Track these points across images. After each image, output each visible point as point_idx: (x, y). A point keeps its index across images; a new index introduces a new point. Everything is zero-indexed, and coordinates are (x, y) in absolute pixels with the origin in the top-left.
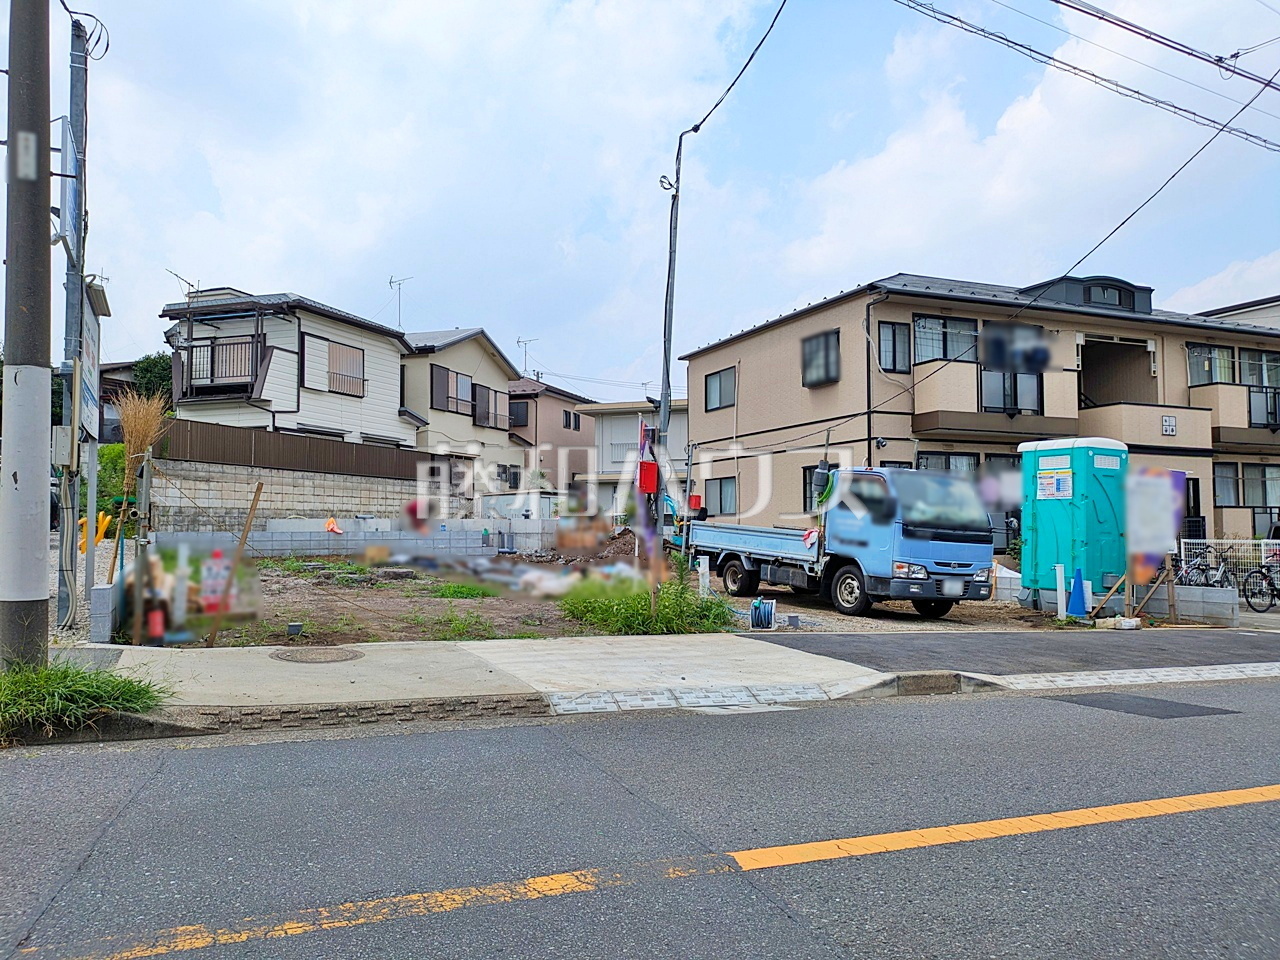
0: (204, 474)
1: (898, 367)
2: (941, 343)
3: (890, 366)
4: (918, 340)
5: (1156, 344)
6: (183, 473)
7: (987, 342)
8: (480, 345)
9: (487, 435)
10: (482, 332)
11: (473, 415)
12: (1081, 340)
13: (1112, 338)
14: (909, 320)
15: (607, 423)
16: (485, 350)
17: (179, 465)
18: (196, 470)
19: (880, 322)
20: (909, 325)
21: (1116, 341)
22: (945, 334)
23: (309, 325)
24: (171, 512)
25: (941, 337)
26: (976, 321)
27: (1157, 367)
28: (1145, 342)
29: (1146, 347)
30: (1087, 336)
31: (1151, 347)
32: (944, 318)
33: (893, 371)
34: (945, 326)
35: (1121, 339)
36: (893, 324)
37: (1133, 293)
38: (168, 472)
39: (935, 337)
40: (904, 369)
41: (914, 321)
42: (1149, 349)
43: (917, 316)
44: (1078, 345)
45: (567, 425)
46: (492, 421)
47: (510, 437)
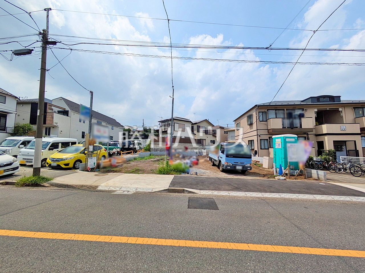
1: (264, 120)
2: (275, 115)
3: (262, 120)
4: (269, 115)
5: (342, 109)
7: (287, 114)
8: (206, 121)
9: (208, 136)
10: (206, 120)
11: (205, 133)
12: (316, 110)
13: (327, 109)
14: (266, 111)
15: (230, 132)
16: (207, 122)
19: (259, 112)
20: (266, 112)
21: (328, 109)
22: (276, 113)
23: (175, 121)
24: (153, 149)
25: (275, 113)
26: (284, 109)
27: (343, 114)
28: (338, 109)
29: (339, 110)
30: (318, 109)
31: (340, 109)
32: (276, 110)
33: (263, 121)
34: (276, 111)
35: (329, 109)
36: (262, 112)
37: (334, 98)
39: (274, 113)
40: (265, 120)
41: (268, 111)
42: (340, 110)
43: (268, 110)
44: (315, 112)
45: (225, 133)
46: (209, 134)
47: (213, 136)
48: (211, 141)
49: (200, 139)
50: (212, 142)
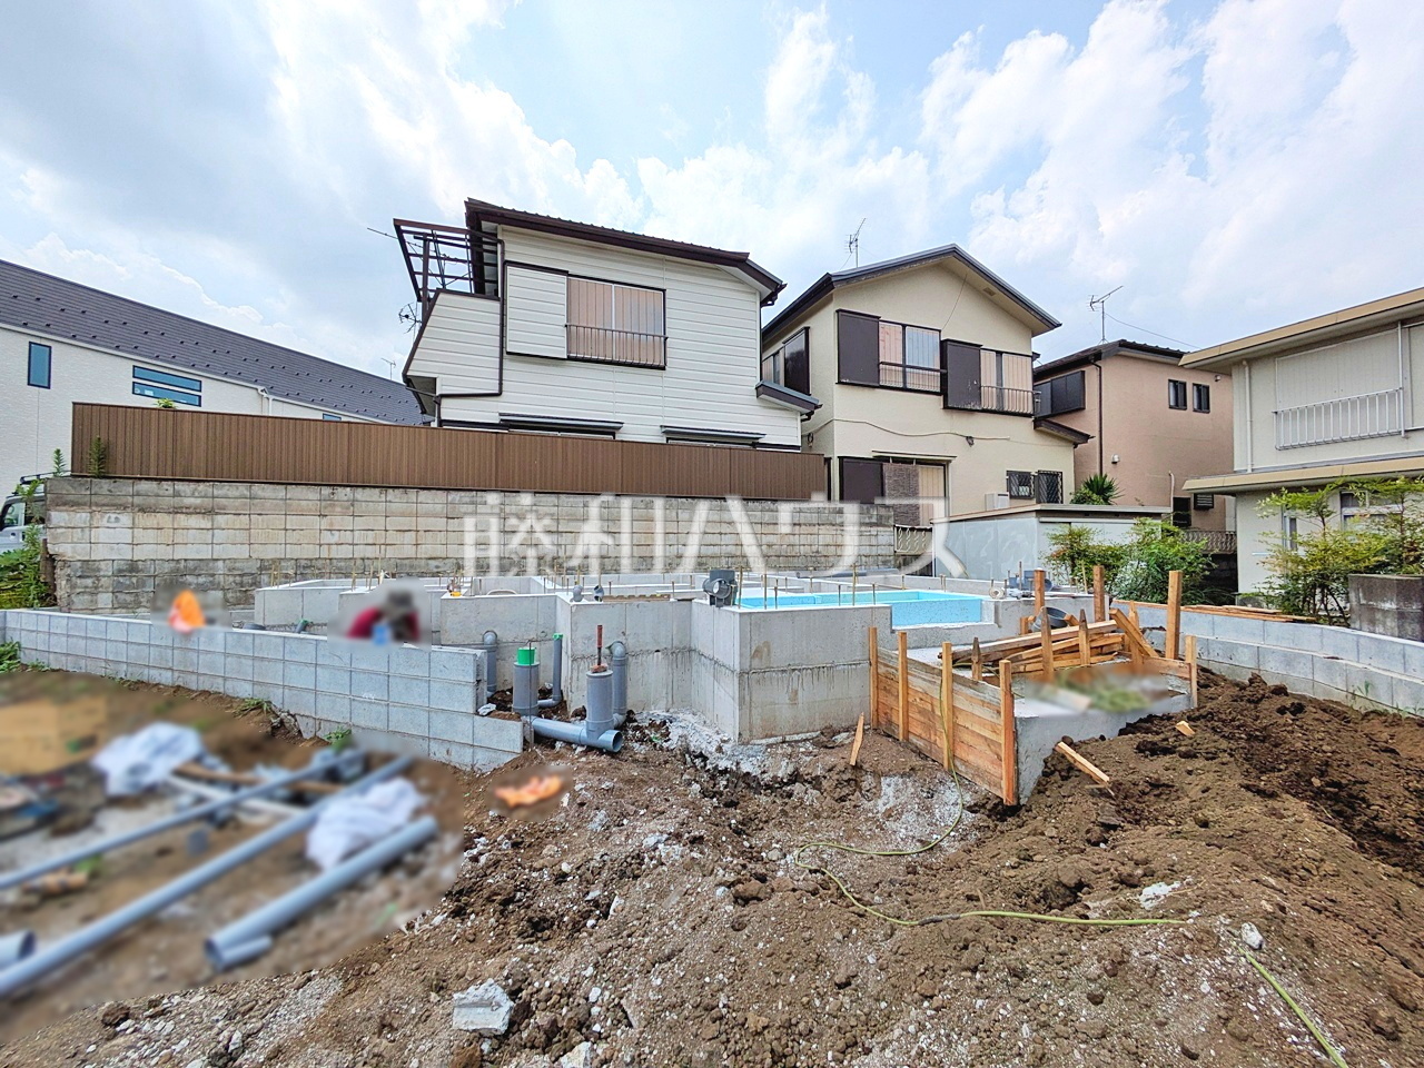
0: (198, 501)
6: (137, 500)
8: (957, 277)
9: (978, 425)
10: (954, 252)
11: (943, 392)
16: (964, 282)
17: (126, 488)
18: (176, 494)
38: (94, 499)
45: (1180, 403)
46: (989, 401)
47: (1037, 424)
48: (1019, 479)
49: (881, 460)
50: (1024, 490)
